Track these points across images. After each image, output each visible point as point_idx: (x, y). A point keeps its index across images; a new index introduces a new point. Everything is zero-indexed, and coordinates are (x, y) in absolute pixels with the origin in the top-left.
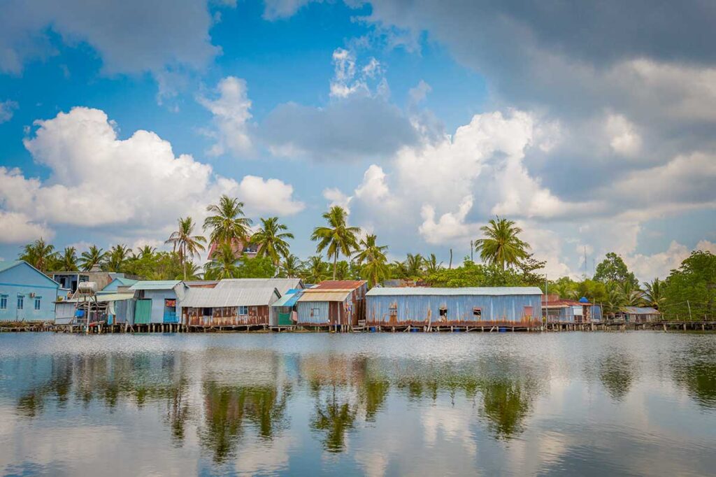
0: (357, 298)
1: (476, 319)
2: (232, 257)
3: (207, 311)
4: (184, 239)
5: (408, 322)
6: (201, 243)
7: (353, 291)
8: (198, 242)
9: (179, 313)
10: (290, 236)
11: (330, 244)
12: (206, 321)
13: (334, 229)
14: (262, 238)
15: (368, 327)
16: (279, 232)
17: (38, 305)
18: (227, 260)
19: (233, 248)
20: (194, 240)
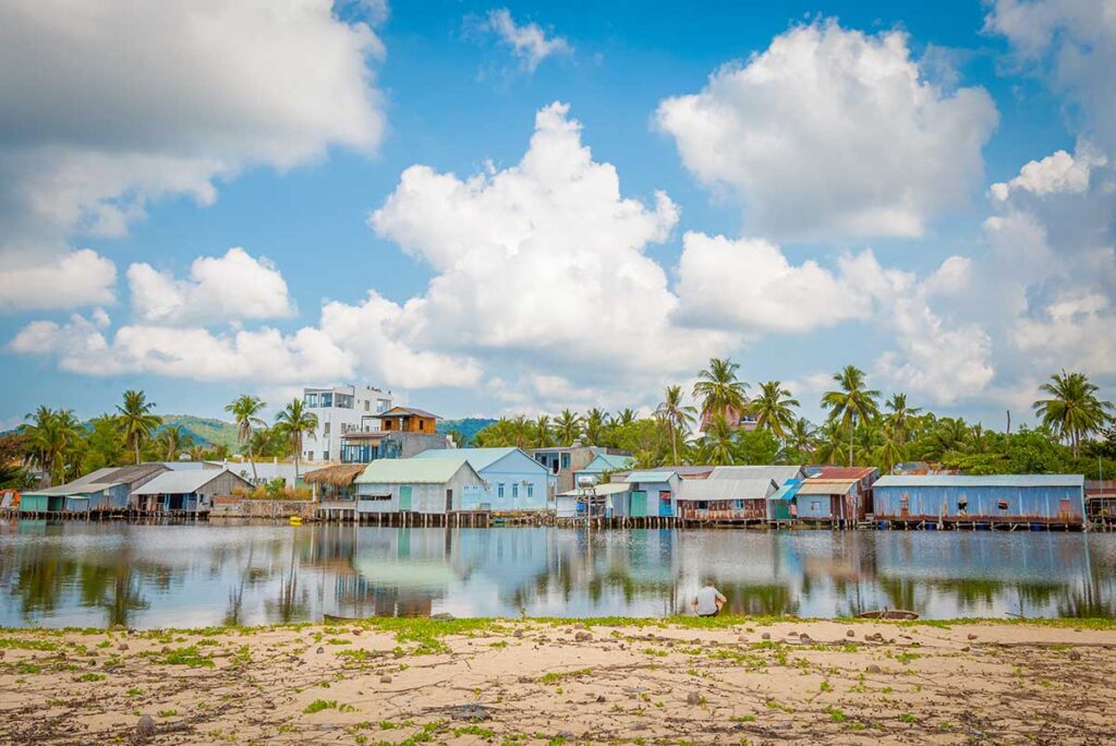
0: (864, 488)
1: (1001, 513)
2: (727, 431)
3: (703, 505)
4: (672, 410)
5: (922, 517)
6: (692, 414)
7: (858, 482)
8: (688, 413)
9: (674, 505)
10: (795, 403)
11: (844, 411)
12: (702, 514)
13: (848, 393)
14: (762, 407)
15: (877, 521)
16: (782, 398)
17: (530, 492)
18: (721, 435)
19: (729, 420)
20: (683, 411)
